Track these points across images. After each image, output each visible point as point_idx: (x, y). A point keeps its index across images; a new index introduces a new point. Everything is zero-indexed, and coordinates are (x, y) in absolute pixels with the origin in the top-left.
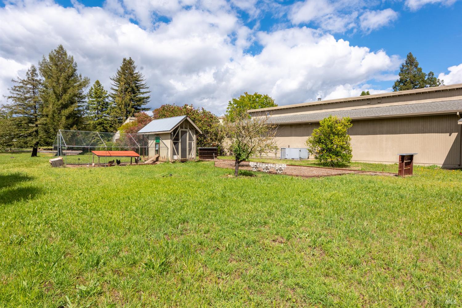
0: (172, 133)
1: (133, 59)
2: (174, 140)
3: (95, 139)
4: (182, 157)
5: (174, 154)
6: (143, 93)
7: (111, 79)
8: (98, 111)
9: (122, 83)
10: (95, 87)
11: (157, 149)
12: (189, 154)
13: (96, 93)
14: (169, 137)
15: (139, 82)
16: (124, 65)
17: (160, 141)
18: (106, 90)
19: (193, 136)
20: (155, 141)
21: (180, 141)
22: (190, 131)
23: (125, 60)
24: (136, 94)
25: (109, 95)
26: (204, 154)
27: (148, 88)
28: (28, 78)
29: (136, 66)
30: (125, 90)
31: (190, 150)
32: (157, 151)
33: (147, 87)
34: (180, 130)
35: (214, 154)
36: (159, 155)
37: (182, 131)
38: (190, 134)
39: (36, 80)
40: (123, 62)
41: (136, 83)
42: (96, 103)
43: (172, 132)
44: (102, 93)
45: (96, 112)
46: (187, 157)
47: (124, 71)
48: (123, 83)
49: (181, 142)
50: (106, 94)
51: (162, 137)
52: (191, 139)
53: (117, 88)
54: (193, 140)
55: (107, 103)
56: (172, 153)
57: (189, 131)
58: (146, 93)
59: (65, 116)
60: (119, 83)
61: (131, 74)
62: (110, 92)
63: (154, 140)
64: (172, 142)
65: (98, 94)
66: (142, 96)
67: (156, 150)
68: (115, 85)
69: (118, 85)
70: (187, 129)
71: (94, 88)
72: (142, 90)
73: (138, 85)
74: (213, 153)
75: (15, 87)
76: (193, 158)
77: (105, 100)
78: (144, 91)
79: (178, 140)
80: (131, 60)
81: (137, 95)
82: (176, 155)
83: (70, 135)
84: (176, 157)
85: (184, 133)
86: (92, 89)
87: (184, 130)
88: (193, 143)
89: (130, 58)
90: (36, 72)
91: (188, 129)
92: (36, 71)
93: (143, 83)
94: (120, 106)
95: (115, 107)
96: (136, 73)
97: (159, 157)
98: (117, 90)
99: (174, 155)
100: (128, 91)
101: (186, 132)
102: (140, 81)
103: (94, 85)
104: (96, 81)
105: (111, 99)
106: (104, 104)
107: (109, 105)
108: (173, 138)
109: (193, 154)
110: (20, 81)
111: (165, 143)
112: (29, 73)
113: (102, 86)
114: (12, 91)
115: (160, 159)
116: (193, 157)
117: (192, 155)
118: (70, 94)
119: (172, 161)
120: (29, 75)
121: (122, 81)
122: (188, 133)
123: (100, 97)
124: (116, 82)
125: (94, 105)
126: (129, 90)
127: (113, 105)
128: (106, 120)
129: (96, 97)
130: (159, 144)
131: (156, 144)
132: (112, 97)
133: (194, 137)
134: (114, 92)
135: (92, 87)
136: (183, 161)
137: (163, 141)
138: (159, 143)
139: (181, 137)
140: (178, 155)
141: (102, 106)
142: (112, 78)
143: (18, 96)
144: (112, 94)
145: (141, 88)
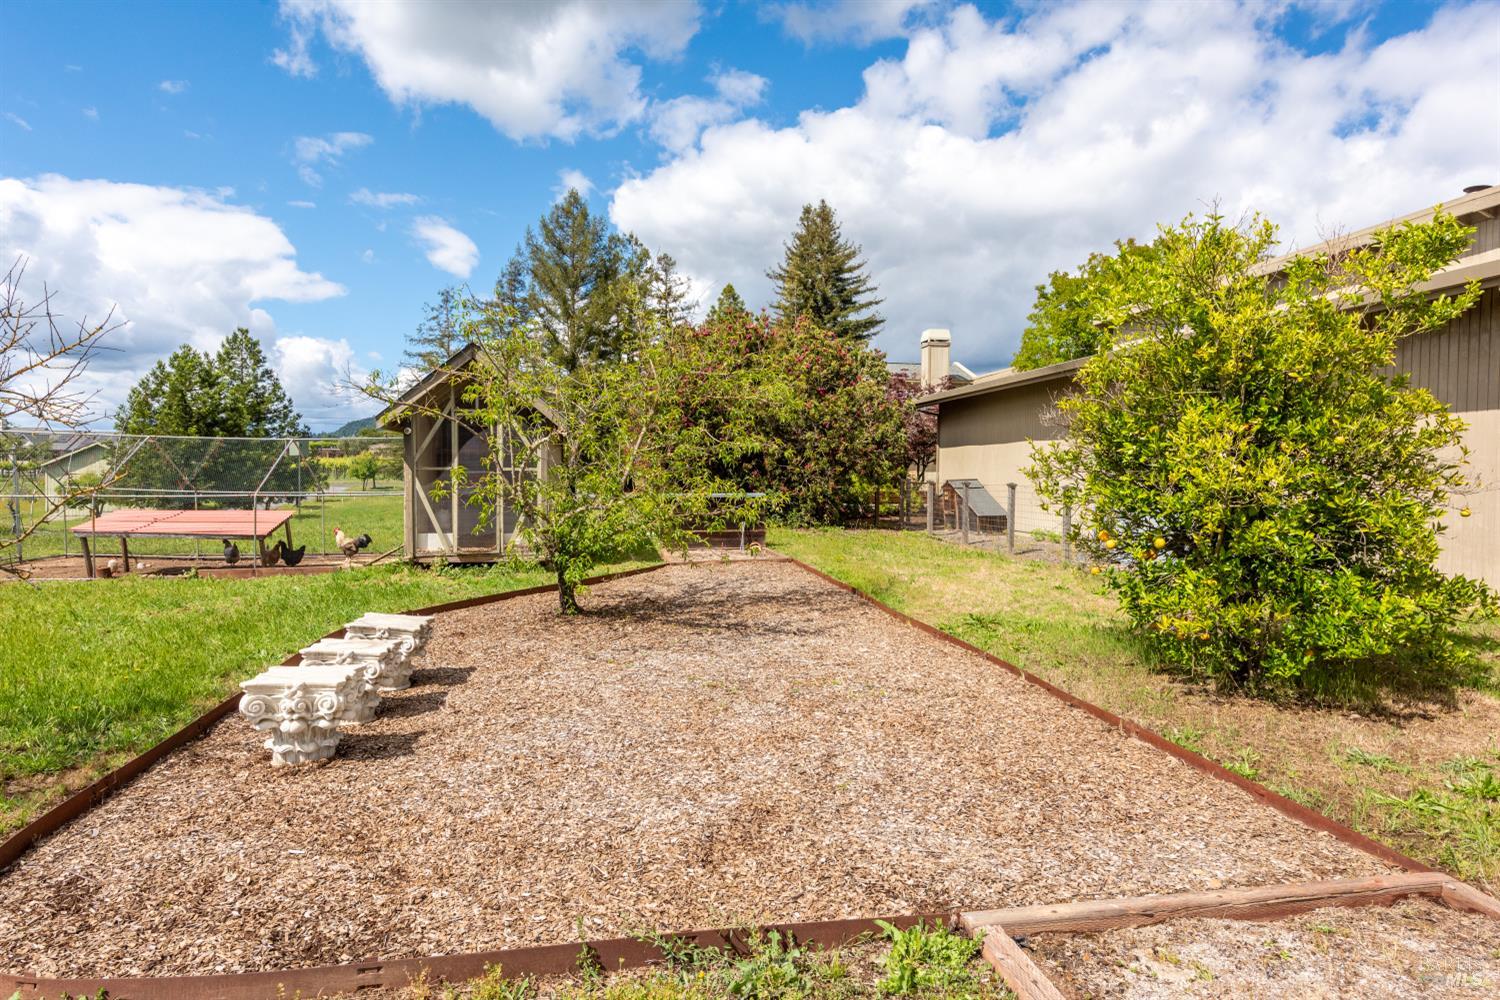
1: (827, 202)
6: (860, 308)
9: (791, 284)
10: (722, 304)
15: (847, 276)
16: (807, 229)
23: (807, 211)
27: (874, 289)
29: (839, 224)
30: (801, 302)
33: (869, 284)
34: (453, 414)
40: (803, 219)
47: (804, 245)
48: (796, 284)
58: (867, 305)
61: (830, 253)
66: (853, 317)
68: (779, 291)
71: (717, 308)
72: (860, 299)
73: (847, 285)
78: (864, 302)
80: (824, 207)
81: (843, 316)
86: (714, 312)
89: (823, 201)
93: (858, 274)
96: (842, 246)
100: (808, 305)
102: (851, 270)
103: (719, 300)
104: (725, 286)
108: (417, 455)
113: (740, 300)
124: (781, 284)
126: (811, 303)
135: (713, 307)
145: (857, 293)
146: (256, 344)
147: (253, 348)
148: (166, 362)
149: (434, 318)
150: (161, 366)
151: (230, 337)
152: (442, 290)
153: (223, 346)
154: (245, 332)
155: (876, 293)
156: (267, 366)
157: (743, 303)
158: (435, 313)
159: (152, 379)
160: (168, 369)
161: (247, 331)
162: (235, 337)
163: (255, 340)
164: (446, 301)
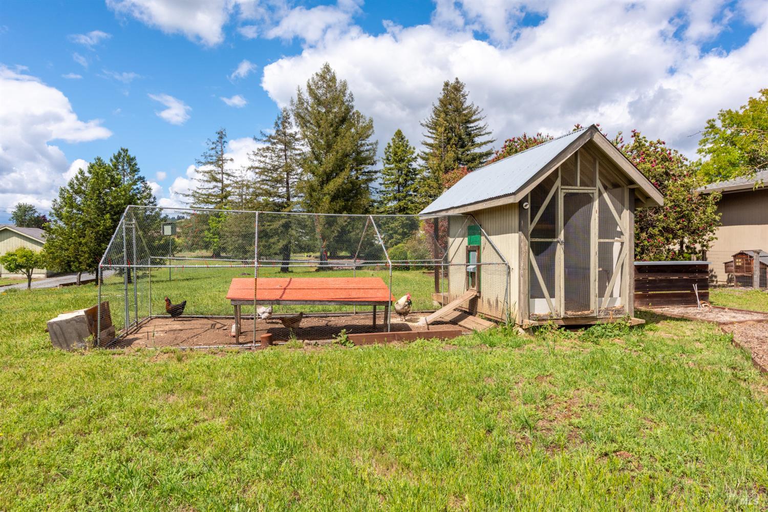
0: (527, 205)
1: (460, 80)
2: (533, 236)
3: (393, 238)
4: (567, 308)
5: (534, 292)
6: (480, 145)
7: (421, 124)
8: (399, 187)
9: (440, 130)
10: (395, 142)
11: (471, 268)
12: (601, 294)
13: (395, 154)
14: (514, 220)
15: (472, 125)
16: (446, 95)
17: (483, 238)
18: (412, 147)
19: (620, 213)
20: (466, 239)
21: (561, 237)
22: (605, 195)
23: (447, 84)
24: (466, 148)
25: (418, 155)
26: (654, 285)
27: (490, 133)
28: (278, 131)
29: (467, 93)
30: (446, 141)
31: (606, 275)
32: (473, 277)
33: (487, 131)
34: (560, 191)
35: (695, 287)
36: (479, 292)
37: (568, 197)
38: (603, 207)
39: (291, 135)
40: (444, 90)
41: (468, 127)
42: (395, 172)
43: (525, 199)
44: (406, 152)
45: (395, 188)
46: (593, 305)
47: (445, 106)
48: (443, 129)
49: (566, 243)
50: (413, 153)
51: (488, 223)
52: (608, 228)
53: (431, 141)
54: (621, 234)
55: (415, 170)
56: (525, 288)
57: (600, 194)
58: (485, 143)
59: (329, 194)
60: (435, 129)
61: (458, 110)
62: (420, 149)
63: (464, 236)
64: (526, 244)
65: (399, 154)
66: (477, 150)
67: (468, 273)
68: (430, 135)
69: (434, 136)
70: (593, 184)
71: (392, 145)
72: (478, 140)
73: (471, 131)
74: (695, 282)
75: (259, 150)
76: (618, 311)
77: (411, 165)
78: (483, 142)
79: (553, 233)
80: (458, 82)
81: (468, 150)
82: (543, 296)
83: (336, 232)
84: (541, 307)
85: (577, 202)
86: (390, 147)
87: (578, 189)
88: (616, 247)
89: (457, 79)
90: (289, 120)
91: (599, 184)
92: (289, 118)
93: (480, 124)
94: (436, 174)
95: (429, 178)
96: (467, 108)
97: (480, 300)
98: (431, 145)
99: (533, 297)
100: (451, 143)
101: (588, 199)
102: (475, 121)
103: (393, 139)
104: (396, 131)
105: (421, 162)
106: (410, 172)
107: (417, 174)
108: (531, 228)
109: (616, 294)
110: (265, 139)
111: (498, 248)
112: (279, 122)
113: (406, 139)
114: (253, 157)
115: (482, 307)
116: (618, 304)
117: (611, 296)
118: (337, 152)
119: (528, 322)
120: (278, 126)
121: (441, 126)
122: (596, 204)
123: (401, 160)
124: (431, 131)
125: (392, 177)
126: (452, 141)
127: (425, 174)
128: (413, 203)
129: (396, 161)
130: (477, 249)
131: (469, 251)
132: (423, 159)
133: (625, 221)
134: (427, 150)
135: (389, 144)
136: (571, 326)
137: (492, 238)
138: (479, 248)
139: (565, 224)
140: (552, 295)
141: (405, 177)
142: (424, 123)
143: (262, 165)
144: (425, 153)
145: (477, 135)
146: (133, 159)
147: (131, 161)
148: (86, 170)
149: (213, 149)
150: (81, 172)
151: (116, 154)
152: (218, 131)
153: (111, 160)
154: (126, 151)
155: (491, 135)
156: (141, 174)
157: (407, 142)
158: (214, 146)
159: (75, 181)
160: (87, 174)
161: (127, 150)
162: (120, 154)
163: (132, 156)
164: (221, 138)
